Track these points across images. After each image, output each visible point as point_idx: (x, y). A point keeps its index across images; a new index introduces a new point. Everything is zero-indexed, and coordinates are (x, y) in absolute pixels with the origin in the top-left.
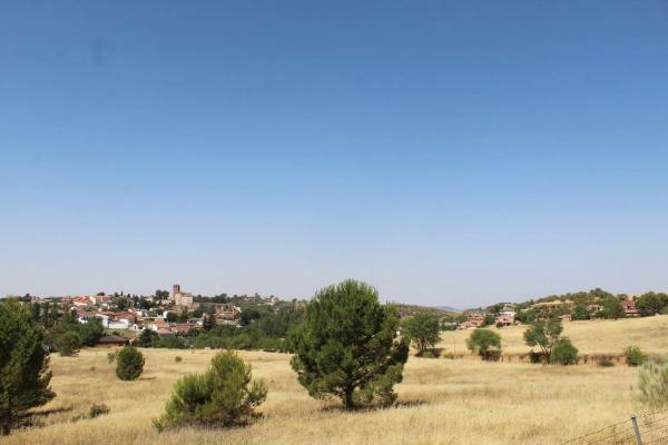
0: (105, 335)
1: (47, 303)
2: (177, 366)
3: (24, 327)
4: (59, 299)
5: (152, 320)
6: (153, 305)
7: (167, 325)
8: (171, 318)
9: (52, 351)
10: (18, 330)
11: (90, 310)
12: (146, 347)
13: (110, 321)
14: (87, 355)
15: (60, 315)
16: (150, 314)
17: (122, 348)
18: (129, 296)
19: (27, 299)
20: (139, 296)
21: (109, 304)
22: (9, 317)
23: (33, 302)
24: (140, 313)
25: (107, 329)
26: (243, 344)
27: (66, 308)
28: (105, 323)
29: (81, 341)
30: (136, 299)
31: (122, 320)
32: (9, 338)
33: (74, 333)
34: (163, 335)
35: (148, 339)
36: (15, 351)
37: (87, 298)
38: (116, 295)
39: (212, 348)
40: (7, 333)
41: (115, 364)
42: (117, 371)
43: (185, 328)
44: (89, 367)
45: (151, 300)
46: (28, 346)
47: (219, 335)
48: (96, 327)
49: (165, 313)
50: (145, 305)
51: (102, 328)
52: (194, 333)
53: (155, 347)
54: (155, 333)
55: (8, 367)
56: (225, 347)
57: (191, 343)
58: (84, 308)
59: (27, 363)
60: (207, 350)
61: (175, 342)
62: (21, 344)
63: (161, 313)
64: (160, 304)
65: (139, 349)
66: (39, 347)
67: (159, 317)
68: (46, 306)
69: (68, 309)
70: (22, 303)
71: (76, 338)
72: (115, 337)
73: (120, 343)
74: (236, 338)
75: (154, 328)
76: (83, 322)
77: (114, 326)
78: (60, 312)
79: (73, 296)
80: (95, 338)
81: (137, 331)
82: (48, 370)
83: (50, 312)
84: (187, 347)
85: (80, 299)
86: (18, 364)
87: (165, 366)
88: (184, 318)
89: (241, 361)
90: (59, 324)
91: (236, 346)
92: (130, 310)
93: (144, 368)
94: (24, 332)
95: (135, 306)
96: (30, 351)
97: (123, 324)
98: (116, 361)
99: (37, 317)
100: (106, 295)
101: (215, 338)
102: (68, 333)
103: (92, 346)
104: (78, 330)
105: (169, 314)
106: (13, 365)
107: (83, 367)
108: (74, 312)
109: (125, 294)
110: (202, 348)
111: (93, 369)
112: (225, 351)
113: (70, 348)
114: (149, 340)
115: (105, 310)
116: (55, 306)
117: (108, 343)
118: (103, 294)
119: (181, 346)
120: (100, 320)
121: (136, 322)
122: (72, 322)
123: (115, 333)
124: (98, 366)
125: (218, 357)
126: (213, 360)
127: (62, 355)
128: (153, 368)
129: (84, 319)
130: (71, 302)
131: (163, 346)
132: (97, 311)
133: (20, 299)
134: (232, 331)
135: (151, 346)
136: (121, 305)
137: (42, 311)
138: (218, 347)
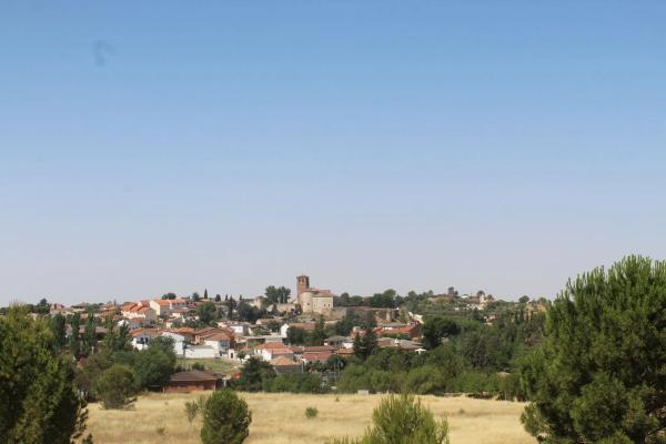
0: (179, 370)
1: (78, 315)
2: (308, 426)
3: (43, 356)
4: (96, 308)
5: (263, 341)
6: (263, 314)
7: (289, 350)
8: (295, 338)
9: (91, 399)
10: (33, 362)
11: (150, 325)
12: (253, 390)
13: (188, 343)
14: (149, 406)
15: (100, 336)
16: (258, 330)
17: (210, 393)
18: (218, 298)
19: (43, 308)
20: (237, 299)
21: (184, 313)
22: (16, 340)
23: (54, 313)
24: (238, 329)
25: (183, 358)
26: (429, 385)
27: (111, 323)
28: (178, 348)
29: (138, 381)
30: (231, 303)
31: (208, 343)
32: (18, 377)
33: (126, 367)
34: (281, 368)
35: (256, 376)
36: (30, 399)
37: (146, 305)
38: (196, 297)
39: (373, 392)
40: (16, 369)
41: (198, 423)
42: (204, 433)
43: (322, 355)
44: (153, 428)
45: (258, 304)
46: (50, 390)
47: (384, 367)
48: (164, 357)
49: (284, 329)
50: (247, 313)
51: (173, 357)
52: (338, 363)
53: (269, 391)
54: (267, 366)
55: (19, 428)
56: (395, 390)
57: (333, 382)
58: (141, 322)
59: (52, 420)
60: (363, 394)
61: (304, 381)
62: (39, 387)
63: (276, 328)
64: (275, 312)
65: (241, 395)
66: (68, 391)
67: (274, 335)
68: (76, 321)
69: (115, 323)
70: (35, 316)
71: (129, 375)
72: (196, 373)
73: (206, 385)
74: (414, 373)
75: (266, 356)
76: (140, 347)
77: (195, 354)
78: (100, 329)
79: (120, 302)
80: (163, 376)
81: (235, 362)
82: (85, 434)
83: (82, 330)
84: (326, 391)
85: (133, 307)
86: (35, 423)
87: (288, 426)
88: (319, 336)
89: (428, 415)
90: (100, 352)
91: (416, 386)
92: (220, 324)
93: (251, 429)
94: (43, 367)
95: (231, 317)
96: (55, 400)
97: (209, 350)
98: (200, 416)
99: (61, 341)
100: (178, 298)
101: (377, 373)
102: (117, 366)
103: (158, 390)
104: (132, 362)
105: (291, 331)
106: (28, 425)
107: (144, 428)
108: (124, 329)
109: (212, 295)
110: (354, 391)
111: (161, 431)
112: (397, 397)
113: (119, 395)
114: (258, 377)
115: (177, 324)
116: (91, 319)
117: (185, 385)
118: (172, 297)
119: (315, 389)
120: (170, 342)
121: (233, 345)
122: (121, 347)
123: (198, 367)
124: (169, 426)
125: (385, 406)
126: (376, 413)
127: (107, 408)
128: (266, 429)
129: (141, 342)
130: (118, 312)
131: (283, 389)
132: (163, 328)
133: (32, 309)
134: (407, 360)
135: (260, 389)
136: (205, 315)
137: (69, 331)
138: (383, 390)
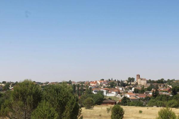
0: (105, 99)
1: (79, 84)
2: (140, 115)
3: (70, 95)
4: (83, 83)
5: (127, 92)
6: (127, 85)
7: (134, 95)
8: (136, 91)
9: (82, 106)
10: (68, 96)
11: (97, 87)
12: (124, 105)
13: (107, 92)
14: (97, 109)
15: (84, 90)
16: (126, 89)
17: (113, 106)
18: (115, 80)
19: (70, 82)
20: (120, 81)
21: (106, 84)
22: (63, 90)
23: (73, 84)
24: (121, 89)
25: (106, 96)
26: (174, 105)
27: (87, 87)
28: (105, 94)
29: (94, 102)
30: (119, 82)
31: (113, 92)
32: (64, 100)
33: (91, 98)
34: (132, 100)
35: (126, 101)
36: (67, 106)
37: (96, 82)
38: (109, 80)
39: (158, 107)
40: (63, 98)
41: (110, 113)
42: (112, 116)
43: (143, 96)
44: (98, 115)
45: (126, 82)
46: (72, 104)
47: (161, 100)
48: (101, 96)
49: (133, 89)
50: (123, 85)
51: (103, 96)
52: (148, 99)
53: (129, 106)
54: (128, 99)
55: (64, 113)
56: (164, 106)
57: (146, 104)
58: (95, 87)
59: (73, 112)
60: (155, 107)
61: (138, 103)
62: (69, 103)
63: (131, 89)
64: (130, 84)
65: (121, 106)
66: (77, 104)
67: (130, 90)
68: (78, 86)
69: (88, 87)
70: (68, 84)
71: (92, 100)
72: (109, 100)
73: (112, 103)
74: (169, 102)
75: (128, 96)
76: (95, 93)
77: (109, 95)
78: (84, 88)
79: (90, 81)
80: (101, 101)
81: (120, 98)
82: (81, 116)
83: (80, 88)
84: (145, 106)
85: (93, 82)
86: (68, 112)
87: (134, 115)
88: (143, 91)
89: (174, 113)
90: (84, 94)
91: (170, 105)
92: (116, 87)
93: (124, 116)
94: (70, 98)
95: (119, 85)
96: (73, 106)
97: (113, 94)
98: (110, 112)
99: (75, 91)
100: (105, 80)
101: (159, 102)
102: (89, 98)
103: (99, 104)
104: (93, 97)
105: (135, 89)
106: (67, 113)
107: (96, 114)
108: (91, 88)
109: (114, 80)
110: (152, 106)
111: (100, 115)
112: (165, 108)
113: (90, 106)
114: (126, 102)
115: (104, 87)
116: (82, 85)
117: (107, 103)
118: (103, 80)
119: (141, 105)
120: (103, 92)
121: (119, 93)
122: (90, 93)
123: (110, 99)
124: (102, 114)
125: (162, 111)
126: (159, 113)
127: (86, 109)
128: (128, 116)
129: (95, 92)
130: (89, 84)
131: (133, 105)
132: (101, 88)
133: (67, 83)
134: (167, 98)
135: (126, 105)
136: (112, 85)
137: (77, 88)
138: (161, 106)
